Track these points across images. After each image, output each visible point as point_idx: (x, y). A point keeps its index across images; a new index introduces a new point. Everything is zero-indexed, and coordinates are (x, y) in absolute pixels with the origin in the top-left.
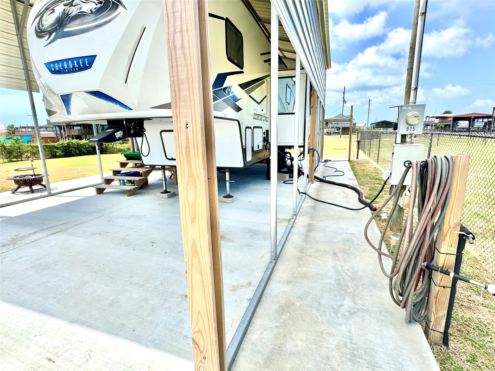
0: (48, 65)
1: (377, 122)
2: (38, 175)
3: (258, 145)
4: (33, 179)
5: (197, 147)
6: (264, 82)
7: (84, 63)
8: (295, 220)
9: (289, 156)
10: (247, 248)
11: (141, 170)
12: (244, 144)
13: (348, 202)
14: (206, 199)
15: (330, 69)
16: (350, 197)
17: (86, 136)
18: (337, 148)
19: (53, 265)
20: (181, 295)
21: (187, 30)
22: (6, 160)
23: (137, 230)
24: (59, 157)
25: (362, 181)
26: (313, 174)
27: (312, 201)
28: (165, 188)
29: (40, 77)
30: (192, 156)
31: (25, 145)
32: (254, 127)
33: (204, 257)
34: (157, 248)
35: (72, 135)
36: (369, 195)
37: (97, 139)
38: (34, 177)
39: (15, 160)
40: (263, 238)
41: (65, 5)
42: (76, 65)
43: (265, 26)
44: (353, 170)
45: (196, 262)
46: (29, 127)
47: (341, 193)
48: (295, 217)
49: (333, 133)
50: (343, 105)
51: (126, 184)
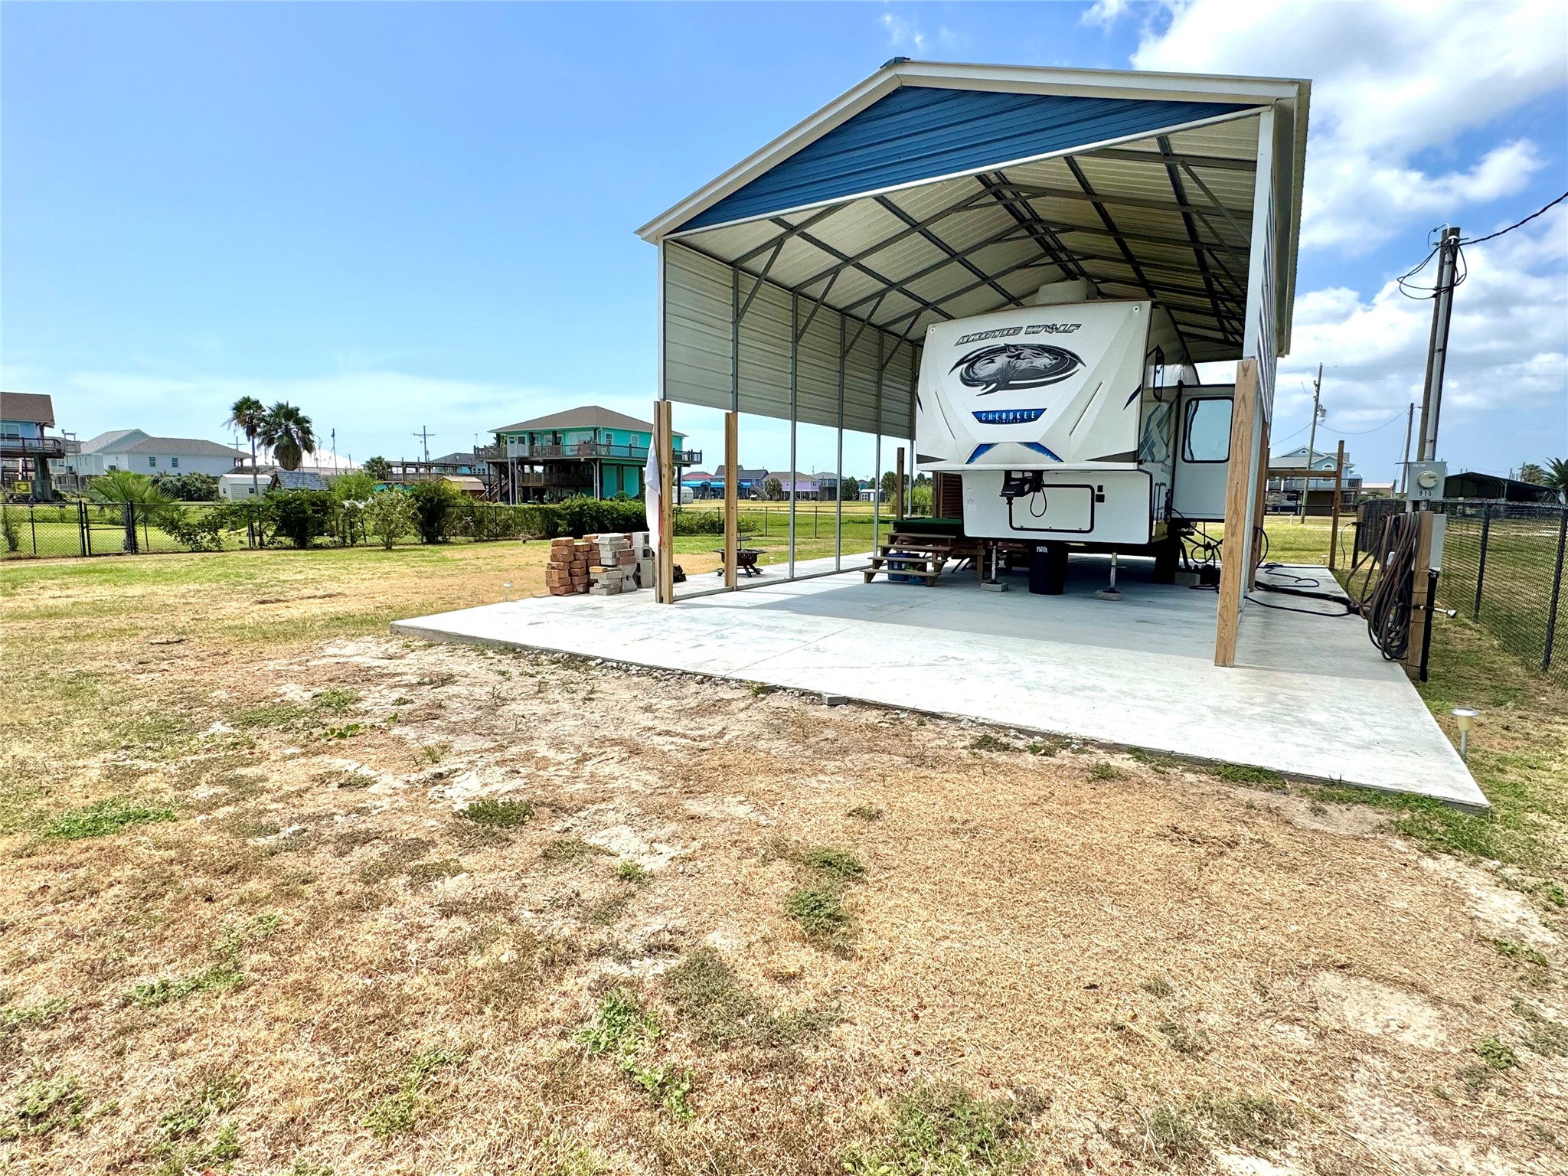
32: (1161, 484)
41: (1009, 357)
49: (1275, 508)
50: (1315, 422)
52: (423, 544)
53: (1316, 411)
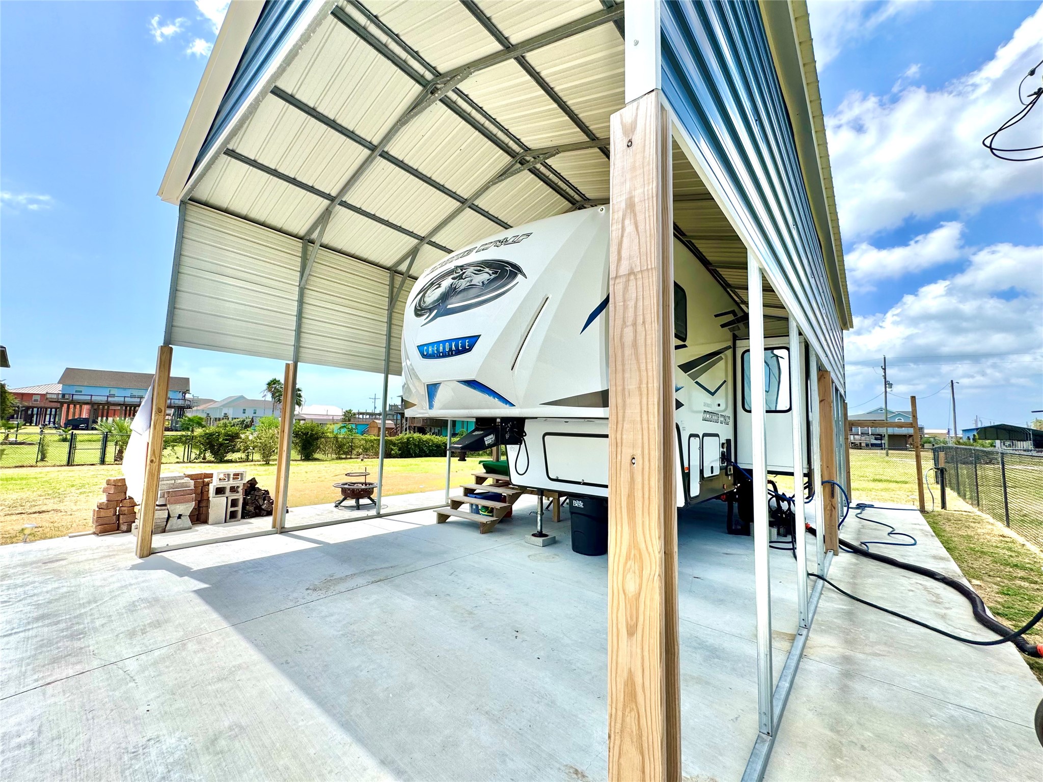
0: (420, 348)
1: (979, 426)
2: (370, 484)
3: (712, 467)
4: (363, 490)
5: (649, 498)
6: (721, 359)
7: (463, 346)
8: (806, 639)
9: (773, 490)
10: (700, 686)
11: (504, 492)
12: (686, 465)
13: (943, 617)
14: (660, 594)
15: (851, 329)
16: (947, 605)
17: (431, 428)
18: (884, 478)
19: (369, 639)
20: (566, 766)
21: (644, 322)
22: (334, 456)
23: (492, 601)
24: (394, 457)
25: (970, 565)
26: (836, 535)
27: (841, 600)
28: (539, 528)
29: (407, 358)
30: (639, 512)
31: (359, 439)
32: (705, 435)
33: (649, 714)
34: (524, 644)
35: (415, 427)
36: (1004, 607)
37: (460, 446)
38: (364, 487)
39: (344, 456)
40: (734, 669)
41: (453, 279)
42: (454, 348)
43: (718, 271)
44: (938, 535)
45: (631, 719)
46: (367, 414)
47: (918, 589)
48: (804, 632)
49: (867, 445)
50: (886, 392)
51: (481, 512)
52: (301, 460)
53: (886, 385)
